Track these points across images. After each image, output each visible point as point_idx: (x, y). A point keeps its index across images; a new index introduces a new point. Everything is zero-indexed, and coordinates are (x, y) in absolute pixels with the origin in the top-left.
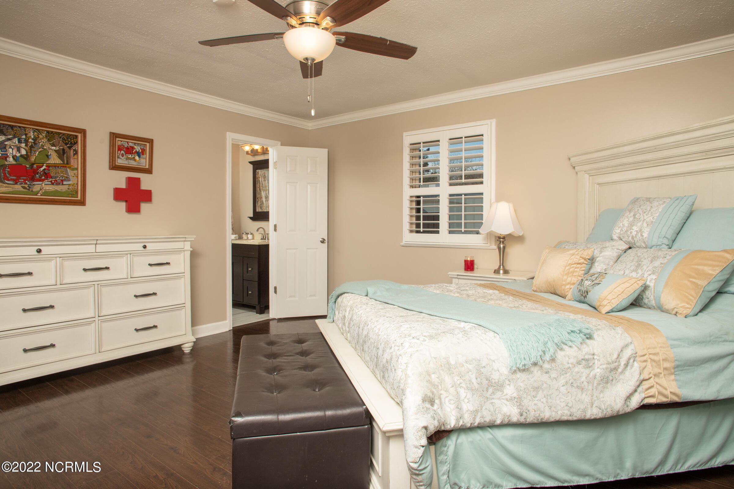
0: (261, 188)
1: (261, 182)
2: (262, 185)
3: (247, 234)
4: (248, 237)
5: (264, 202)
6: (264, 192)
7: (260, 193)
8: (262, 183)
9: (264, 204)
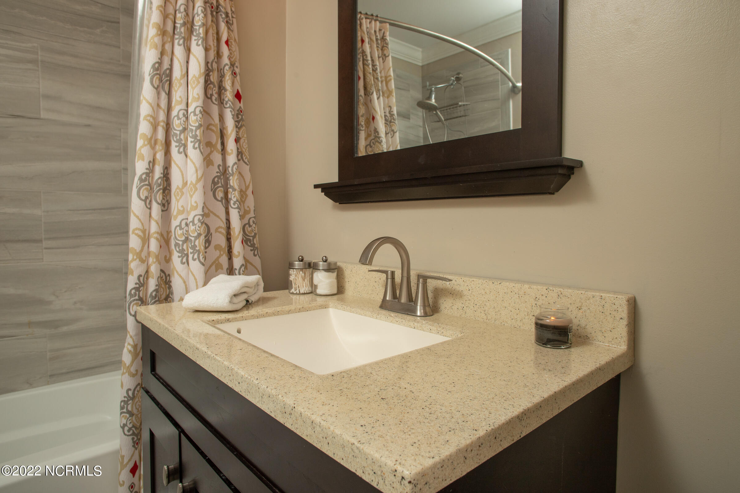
0: (370, 78)
1: (369, 58)
2: (374, 70)
3: (312, 267)
4: (315, 282)
5: (382, 134)
6: (381, 98)
7: (368, 104)
8: (373, 66)
9: (380, 143)
